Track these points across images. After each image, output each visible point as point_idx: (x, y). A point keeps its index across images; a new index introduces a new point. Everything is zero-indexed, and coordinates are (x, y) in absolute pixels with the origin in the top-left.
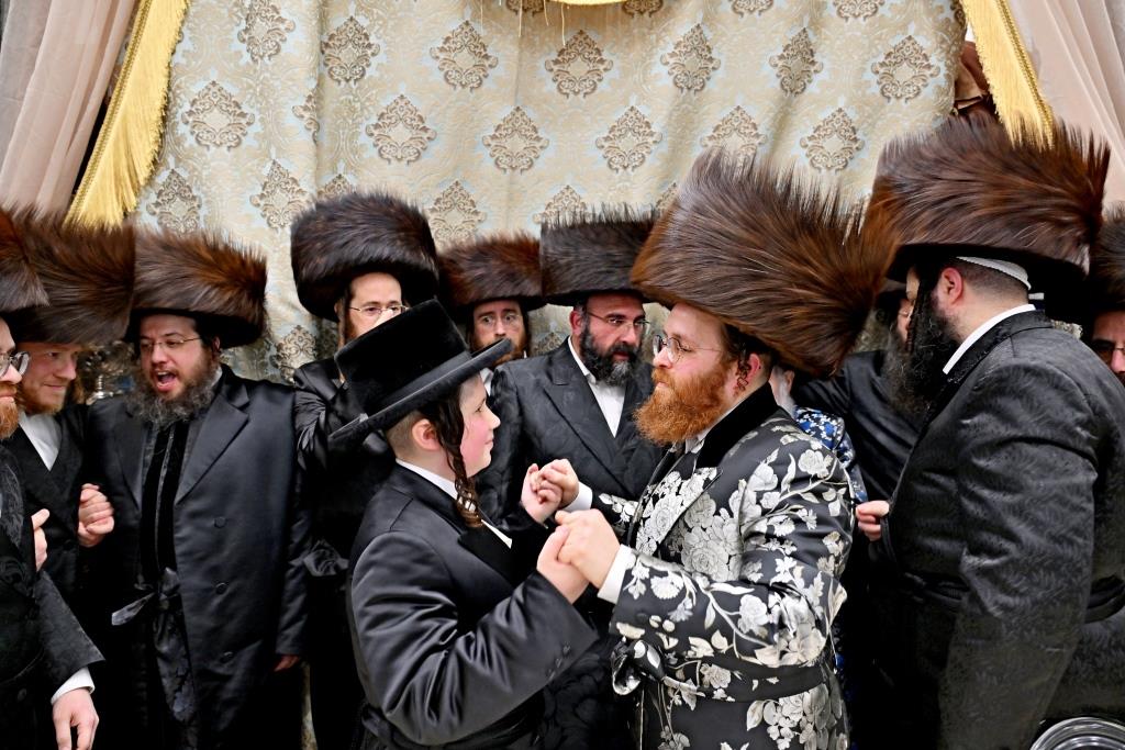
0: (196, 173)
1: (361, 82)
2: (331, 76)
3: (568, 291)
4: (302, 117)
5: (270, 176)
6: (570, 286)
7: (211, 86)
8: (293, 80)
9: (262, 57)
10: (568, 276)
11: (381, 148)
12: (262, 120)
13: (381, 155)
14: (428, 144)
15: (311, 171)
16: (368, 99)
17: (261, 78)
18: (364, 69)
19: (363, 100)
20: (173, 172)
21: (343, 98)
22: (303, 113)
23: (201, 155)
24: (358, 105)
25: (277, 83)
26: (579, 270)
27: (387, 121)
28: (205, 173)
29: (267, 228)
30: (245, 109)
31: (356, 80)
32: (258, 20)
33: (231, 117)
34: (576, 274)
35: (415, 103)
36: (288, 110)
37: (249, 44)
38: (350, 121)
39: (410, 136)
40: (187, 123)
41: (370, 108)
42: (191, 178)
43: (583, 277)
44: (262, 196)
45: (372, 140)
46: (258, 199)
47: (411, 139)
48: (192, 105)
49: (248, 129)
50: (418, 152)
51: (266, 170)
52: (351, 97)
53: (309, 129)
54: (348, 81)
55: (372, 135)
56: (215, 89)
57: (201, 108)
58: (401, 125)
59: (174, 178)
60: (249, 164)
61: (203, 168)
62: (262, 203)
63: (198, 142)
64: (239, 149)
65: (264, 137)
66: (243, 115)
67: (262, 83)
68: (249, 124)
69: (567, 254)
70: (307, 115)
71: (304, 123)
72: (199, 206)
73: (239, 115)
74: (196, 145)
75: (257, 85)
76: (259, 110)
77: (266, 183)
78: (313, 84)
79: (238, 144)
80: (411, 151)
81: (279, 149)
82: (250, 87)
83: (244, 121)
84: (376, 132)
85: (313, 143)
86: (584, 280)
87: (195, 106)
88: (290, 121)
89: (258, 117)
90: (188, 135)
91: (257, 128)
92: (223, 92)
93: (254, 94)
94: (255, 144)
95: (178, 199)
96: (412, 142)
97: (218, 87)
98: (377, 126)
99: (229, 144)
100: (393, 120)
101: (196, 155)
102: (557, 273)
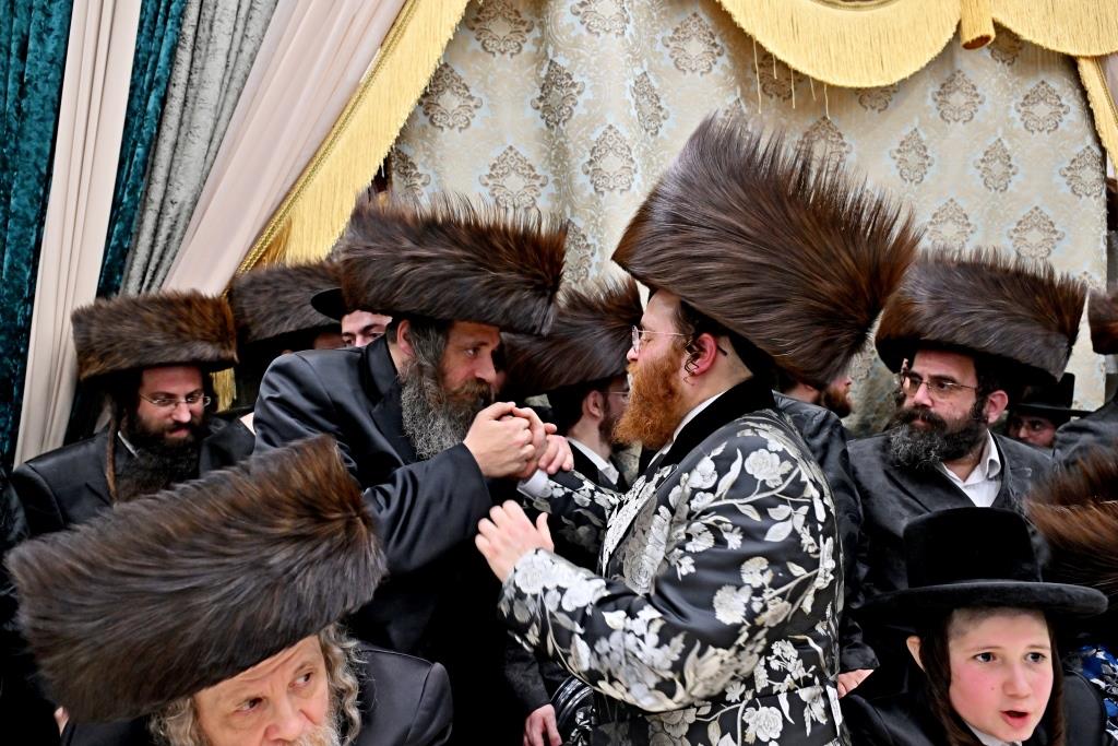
7: (508, 151)
9: (557, 123)
17: (557, 143)
32: (554, 89)
37: (544, 112)
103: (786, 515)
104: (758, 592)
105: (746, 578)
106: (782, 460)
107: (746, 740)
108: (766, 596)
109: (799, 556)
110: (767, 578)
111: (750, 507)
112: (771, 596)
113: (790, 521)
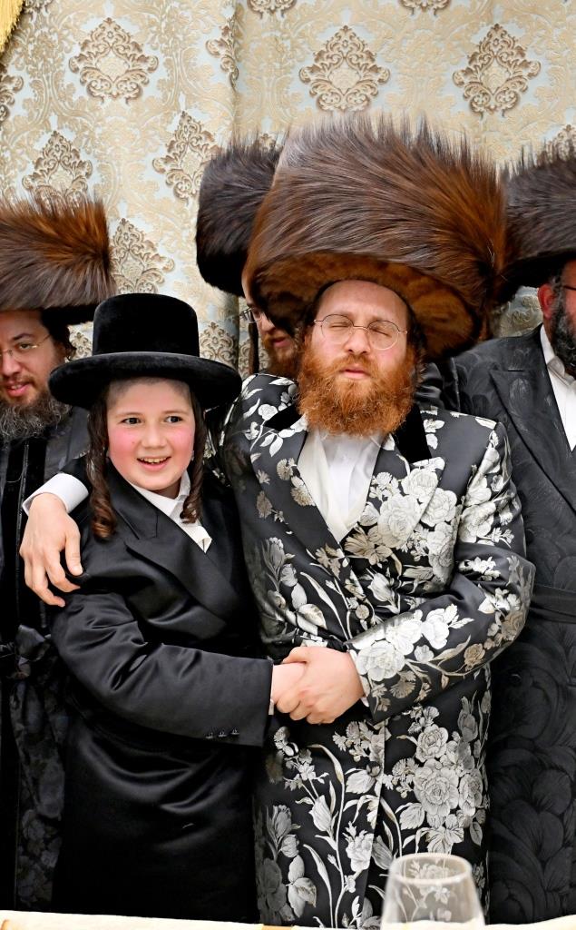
0: (87, 133)
1: (291, 13)
2: (252, 7)
3: (535, 253)
4: (217, 54)
5: (178, 134)
6: (538, 247)
8: (207, 8)
10: (535, 234)
11: (320, 97)
12: (168, 63)
13: (320, 107)
14: (380, 88)
15: (228, 123)
16: (301, 35)
19: (294, 36)
20: (55, 134)
21: (266, 35)
22: (218, 49)
23: (94, 109)
24: (287, 43)
25: (187, 14)
26: (551, 223)
27: (327, 62)
28: (98, 131)
29: (174, 199)
30: (147, 51)
31: (283, 11)
33: (130, 63)
34: (547, 230)
35: (362, 35)
36: (200, 47)
38: (278, 65)
39: (357, 78)
40: (76, 70)
41: (304, 46)
42: (78, 139)
43: (556, 233)
44: (167, 160)
45: (308, 87)
46: (162, 162)
47: (358, 82)
48: (83, 49)
49: (150, 76)
50: (368, 99)
51: (173, 128)
52: (278, 34)
53: (226, 70)
54: (272, 12)
55: (308, 81)
56: (110, 28)
57: (94, 51)
58: (345, 65)
59: (57, 142)
60: (151, 120)
61: (97, 126)
62: (168, 168)
63: (91, 93)
64: (138, 100)
65: (171, 84)
66: (144, 59)
67: (168, 16)
68: (151, 70)
69: (533, 204)
70: (223, 51)
71: (219, 62)
72: (88, 175)
73: (138, 59)
74: (87, 97)
75: (162, 20)
76: (164, 51)
77: (173, 142)
78: (230, 13)
79: (139, 95)
80: (358, 98)
81: (189, 97)
82: (152, 23)
83: (145, 67)
84: (313, 78)
85: (230, 88)
86: (559, 236)
87: (86, 50)
88: (203, 59)
89: (162, 60)
90: (78, 85)
91: (161, 73)
92: (120, 32)
93: (158, 32)
94: (159, 95)
95: (60, 169)
96: (359, 87)
97: (113, 25)
98: (313, 69)
99: (127, 95)
100: (335, 60)
101: (87, 110)
102: (522, 231)
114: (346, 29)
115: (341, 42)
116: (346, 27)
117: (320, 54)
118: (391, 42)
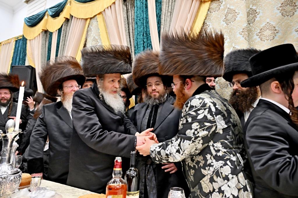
1: (254, 23)
8: (239, 26)
11: (261, 38)
12: (230, 38)
13: (261, 40)
14: (277, 34)
16: (257, 26)
18: (255, 19)
19: (255, 27)
24: (253, 29)
25: (235, 28)
27: (263, 30)
35: (272, 23)
36: (238, 33)
37: (226, 21)
38: (251, 34)
41: (257, 28)
45: (258, 36)
50: (274, 37)
51: (231, 50)
52: (251, 27)
54: (250, 24)
58: (268, 30)
65: (230, 42)
67: (230, 29)
68: (226, 40)
71: (242, 36)
76: (229, 36)
78: (245, 25)
80: (271, 37)
82: (226, 31)
84: (259, 34)
85: (245, 40)
91: (228, 40)
93: (227, 33)
96: (271, 34)
100: (265, 30)
103: (203, 112)
104: (196, 130)
105: (193, 128)
106: (199, 100)
107: (223, 176)
108: (198, 130)
109: (207, 121)
110: (199, 127)
111: (193, 112)
112: (200, 130)
113: (204, 113)
114: (268, 23)
115: (267, 26)
116: (268, 22)
117: (261, 29)
118: (280, 24)
